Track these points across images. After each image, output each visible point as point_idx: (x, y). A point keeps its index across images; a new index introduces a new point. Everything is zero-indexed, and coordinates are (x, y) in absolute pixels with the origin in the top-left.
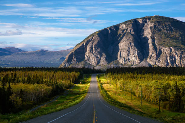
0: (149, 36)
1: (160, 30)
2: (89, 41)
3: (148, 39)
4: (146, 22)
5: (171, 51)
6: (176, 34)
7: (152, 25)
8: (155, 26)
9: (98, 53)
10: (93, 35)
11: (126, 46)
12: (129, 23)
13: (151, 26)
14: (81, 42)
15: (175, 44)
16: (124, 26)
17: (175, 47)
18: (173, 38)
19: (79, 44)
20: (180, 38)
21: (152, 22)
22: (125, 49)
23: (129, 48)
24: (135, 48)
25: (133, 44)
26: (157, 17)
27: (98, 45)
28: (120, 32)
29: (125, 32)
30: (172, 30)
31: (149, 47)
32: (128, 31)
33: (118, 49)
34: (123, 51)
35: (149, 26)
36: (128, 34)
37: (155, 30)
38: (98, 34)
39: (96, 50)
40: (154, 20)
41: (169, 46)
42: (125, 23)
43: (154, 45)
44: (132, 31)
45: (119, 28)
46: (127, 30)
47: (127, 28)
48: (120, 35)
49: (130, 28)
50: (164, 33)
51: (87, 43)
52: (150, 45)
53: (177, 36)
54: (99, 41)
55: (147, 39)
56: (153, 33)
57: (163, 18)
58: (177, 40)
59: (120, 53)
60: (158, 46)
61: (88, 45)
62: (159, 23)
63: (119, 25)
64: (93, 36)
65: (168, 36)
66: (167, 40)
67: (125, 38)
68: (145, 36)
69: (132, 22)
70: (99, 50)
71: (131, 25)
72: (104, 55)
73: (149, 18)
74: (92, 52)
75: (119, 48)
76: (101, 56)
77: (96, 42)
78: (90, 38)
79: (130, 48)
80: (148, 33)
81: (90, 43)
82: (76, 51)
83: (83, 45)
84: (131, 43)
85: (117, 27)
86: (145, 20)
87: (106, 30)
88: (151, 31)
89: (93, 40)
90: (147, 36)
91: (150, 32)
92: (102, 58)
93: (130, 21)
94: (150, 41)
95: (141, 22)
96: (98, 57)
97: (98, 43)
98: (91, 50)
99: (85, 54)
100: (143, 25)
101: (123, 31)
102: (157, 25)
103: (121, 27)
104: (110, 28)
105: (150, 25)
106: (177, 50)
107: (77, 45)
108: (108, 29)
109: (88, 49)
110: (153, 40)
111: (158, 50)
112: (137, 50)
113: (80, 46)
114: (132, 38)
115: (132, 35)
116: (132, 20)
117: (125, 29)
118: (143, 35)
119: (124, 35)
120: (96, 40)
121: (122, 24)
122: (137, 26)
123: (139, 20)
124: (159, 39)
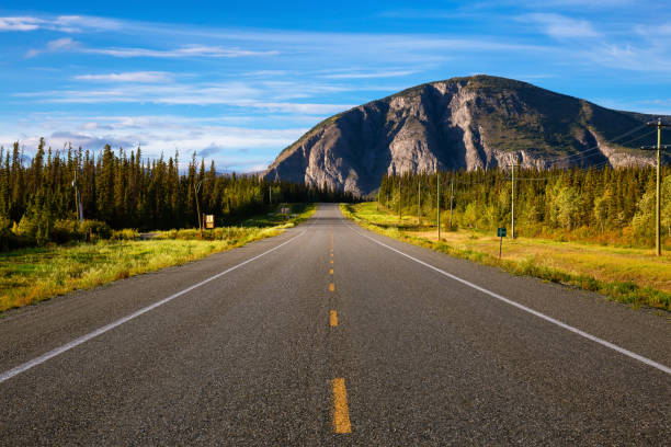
0: (465, 125)
1: (491, 110)
2: (316, 139)
3: (462, 132)
4: (456, 91)
5: (521, 160)
6: (531, 119)
7: (471, 97)
8: (478, 100)
9: (338, 168)
10: (323, 125)
11: (407, 149)
12: (414, 93)
13: (468, 99)
14: (294, 144)
15: (530, 143)
16: (402, 102)
17: (530, 150)
18: (525, 129)
19: (289, 148)
20: (542, 129)
21: (471, 90)
22: (405, 158)
23: (415, 156)
24: (431, 155)
25: (425, 145)
26: (481, 78)
27: (337, 150)
28: (391, 116)
29: (404, 115)
30: (520, 111)
31: (464, 151)
32: (413, 112)
33: (389, 158)
34: (399, 163)
35: (462, 101)
36: (410, 121)
37: (479, 109)
38: (337, 121)
39: (332, 161)
40: (477, 85)
41: (517, 149)
42: (404, 94)
43: (477, 146)
44: (422, 112)
45: (388, 107)
46: (409, 110)
47: (408, 107)
48: (392, 123)
49: (416, 107)
50: (502, 117)
51: (310, 145)
52: (469, 146)
53: (534, 125)
54: (339, 140)
55: (459, 132)
56: (475, 117)
57: (496, 80)
58: (534, 133)
59: (394, 169)
60: (487, 150)
61: (313, 149)
62: (488, 92)
63: (389, 99)
64: (325, 127)
65: (511, 123)
66: (511, 134)
67: (404, 131)
68: (454, 125)
69: (422, 91)
70: (339, 161)
71: (419, 98)
72: (353, 173)
73: (464, 82)
74: (324, 167)
75: (390, 156)
76: (345, 176)
77: (331, 142)
78: (316, 132)
79: (419, 155)
80: (461, 117)
81: (317, 144)
82: (282, 163)
83: (300, 148)
84: (419, 143)
85: (383, 105)
86: (453, 86)
87: (356, 111)
88: (471, 112)
89: (326, 137)
90: (460, 125)
91: (467, 115)
92: (348, 182)
93: (416, 89)
94: (467, 136)
95: (443, 91)
96: (337, 180)
97: (337, 144)
98: (320, 163)
99: (305, 173)
100: (448, 97)
101: (399, 113)
102: (483, 96)
103: (393, 104)
104: (367, 107)
105: (466, 97)
106: (537, 157)
107: (284, 151)
108: (362, 110)
109: (312, 159)
110: (476, 135)
111: (489, 159)
112: (435, 160)
113: (291, 152)
114: (421, 130)
115: (423, 123)
116: (422, 86)
117: (403, 109)
118: (450, 123)
119: (402, 124)
120: (333, 136)
121: (395, 96)
122: (434, 102)
123: (437, 87)
124: (489, 133)
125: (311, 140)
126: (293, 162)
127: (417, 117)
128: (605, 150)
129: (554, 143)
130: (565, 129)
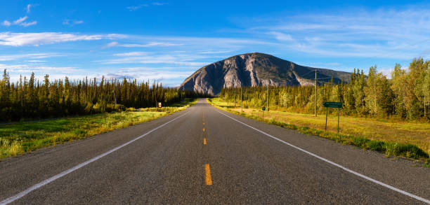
0: (251, 70)
1: (260, 65)
2: (198, 75)
4: (248, 58)
5: (270, 83)
6: (273, 68)
7: (253, 60)
8: (256, 61)
9: (206, 85)
10: (200, 70)
11: (230, 79)
12: (233, 59)
15: (273, 77)
16: (229, 62)
17: (274, 79)
18: (272, 72)
19: (188, 78)
20: (278, 72)
21: (253, 58)
22: (229, 82)
23: (233, 81)
24: (239, 81)
25: (237, 77)
26: (256, 54)
27: (205, 79)
28: (225, 67)
30: (270, 66)
31: (250, 79)
32: (233, 65)
33: (224, 82)
35: (250, 61)
36: (232, 68)
37: (256, 64)
38: (205, 68)
39: (203, 83)
40: (255, 56)
41: (268, 78)
42: (229, 59)
43: (255, 77)
44: (236, 65)
46: (231, 65)
47: (231, 63)
48: (225, 69)
49: (234, 63)
50: (264, 67)
51: (196, 77)
52: (252, 78)
53: (275, 70)
54: (206, 75)
55: (249, 73)
56: (254, 67)
57: (261, 54)
58: (274, 73)
59: (226, 85)
60: (258, 79)
61: (197, 79)
62: (259, 58)
63: (224, 61)
65: (267, 70)
66: (267, 73)
67: (229, 72)
69: (236, 58)
70: (206, 83)
71: (235, 61)
72: (211, 87)
73: (250, 55)
74: (201, 85)
76: (208, 88)
77: (203, 76)
78: (198, 72)
79: (235, 81)
80: (249, 67)
81: (198, 77)
82: (186, 84)
83: (192, 78)
84: (235, 76)
85: (222, 63)
86: (247, 56)
87: (212, 65)
88: (253, 65)
89: (201, 74)
90: (249, 70)
91: (252, 67)
92: (209, 90)
93: (234, 57)
94: (252, 74)
95: (243, 58)
97: (205, 77)
98: (199, 83)
99: (194, 87)
100: (245, 60)
101: (228, 66)
102: (257, 60)
103: (225, 62)
104: (216, 64)
105: (251, 60)
106: (276, 82)
107: (186, 79)
108: (214, 64)
109: (196, 82)
110: (255, 74)
111: (259, 82)
112: (240, 83)
113: (188, 80)
114: (235, 72)
115: (236, 69)
116: (236, 56)
117: (229, 64)
118: (246, 69)
119: (229, 69)
120: (204, 74)
121: (226, 59)
122: (240, 62)
123: (241, 56)
124: (260, 73)
125: (196, 75)
126: (190, 83)
127: (234, 67)
128: (299, 80)
129: (281, 77)
130: (285, 72)
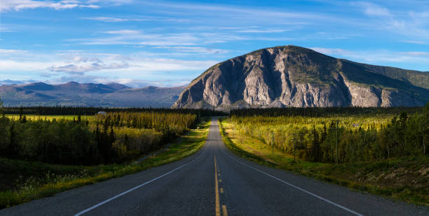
0: (282, 70)
1: (294, 63)
2: (209, 75)
3: (281, 73)
4: (278, 52)
5: (307, 88)
6: (313, 68)
7: (285, 56)
8: (288, 58)
9: (220, 90)
10: (213, 68)
11: (254, 81)
12: (257, 53)
14: (199, 77)
15: (312, 80)
16: (252, 58)
17: (312, 83)
18: (310, 73)
19: (196, 79)
20: (318, 73)
21: (285, 53)
22: (252, 86)
23: (257, 85)
24: (265, 84)
25: (262, 80)
26: (290, 47)
27: (220, 81)
28: (246, 64)
29: (252, 64)
30: (308, 63)
31: (281, 83)
32: (257, 63)
33: (244, 85)
34: (250, 88)
35: (281, 58)
36: (256, 67)
37: (289, 62)
38: (220, 67)
39: (217, 86)
40: (288, 50)
41: (306, 82)
42: (253, 53)
43: (287, 80)
44: (261, 63)
45: (245, 60)
46: (255, 62)
47: (254, 60)
48: (247, 68)
49: (258, 61)
50: (300, 66)
51: (206, 78)
52: (284, 81)
53: (315, 70)
54: (220, 76)
55: (279, 74)
56: (287, 66)
57: (297, 48)
59: (247, 91)
60: (292, 83)
61: (207, 80)
62: (293, 54)
63: (245, 56)
65: (304, 70)
66: (303, 75)
67: (252, 71)
68: (277, 70)
69: (262, 53)
70: (220, 87)
71: (260, 56)
72: (227, 92)
73: (282, 48)
74: (213, 89)
76: (223, 94)
77: (217, 77)
78: (209, 72)
79: (259, 84)
80: (280, 66)
81: (210, 78)
82: (192, 88)
83: (201, 80)
84: (259, 78)
85: (242, 58)
86: (277, 50)
87: (229, 61)
88: (285, 64)
89: (214, 75)
90: (280, 70)
91: (283, 65)
92: (224, 97)
93: (258, 51)
94: (283, 76)
95: (272, 53)
96: (219, 96)
97: (220, 78)
98: (211, 87)
99: (203, 92)
100: (274, 56)
101: (250, 63)
102: (291, 56)
103: (247, 58)
104: (234, 60)
105: (283, 56)
106: (315, 86)
107: (193, 80)
108: (232, 61)
109: (207, 85)
110: (287, 75)
111: (293, 87)
112: (267, 87)
113: (197, 81)
114: (261, 72)
115: (261, 68)
116: (262, 50)
117: (252, 61)
118: (275, 68)
119: (251, 69)
120: (218, 74)
121: (249, 54)
122: (267, 58)
123: (269, 50)
124: (294, 75)
125: (207, 75)
126: (196, 90)
127: (259, 66)
128: (347, 84)
129: (324, 80)
130: (329, 73)
